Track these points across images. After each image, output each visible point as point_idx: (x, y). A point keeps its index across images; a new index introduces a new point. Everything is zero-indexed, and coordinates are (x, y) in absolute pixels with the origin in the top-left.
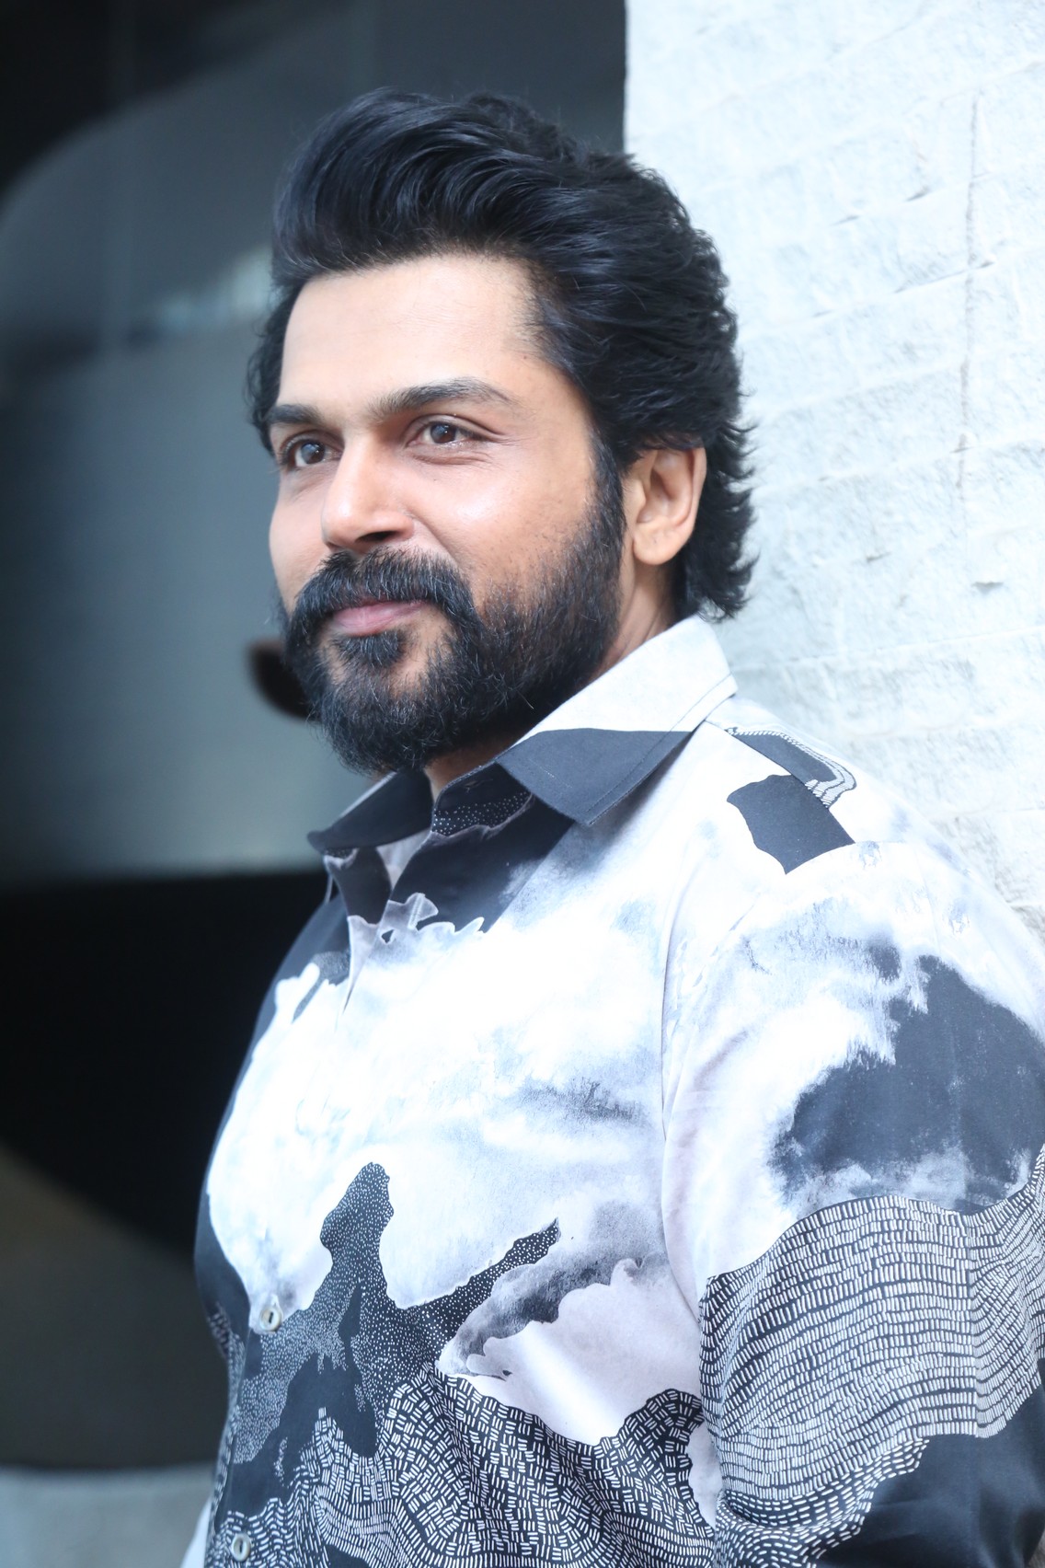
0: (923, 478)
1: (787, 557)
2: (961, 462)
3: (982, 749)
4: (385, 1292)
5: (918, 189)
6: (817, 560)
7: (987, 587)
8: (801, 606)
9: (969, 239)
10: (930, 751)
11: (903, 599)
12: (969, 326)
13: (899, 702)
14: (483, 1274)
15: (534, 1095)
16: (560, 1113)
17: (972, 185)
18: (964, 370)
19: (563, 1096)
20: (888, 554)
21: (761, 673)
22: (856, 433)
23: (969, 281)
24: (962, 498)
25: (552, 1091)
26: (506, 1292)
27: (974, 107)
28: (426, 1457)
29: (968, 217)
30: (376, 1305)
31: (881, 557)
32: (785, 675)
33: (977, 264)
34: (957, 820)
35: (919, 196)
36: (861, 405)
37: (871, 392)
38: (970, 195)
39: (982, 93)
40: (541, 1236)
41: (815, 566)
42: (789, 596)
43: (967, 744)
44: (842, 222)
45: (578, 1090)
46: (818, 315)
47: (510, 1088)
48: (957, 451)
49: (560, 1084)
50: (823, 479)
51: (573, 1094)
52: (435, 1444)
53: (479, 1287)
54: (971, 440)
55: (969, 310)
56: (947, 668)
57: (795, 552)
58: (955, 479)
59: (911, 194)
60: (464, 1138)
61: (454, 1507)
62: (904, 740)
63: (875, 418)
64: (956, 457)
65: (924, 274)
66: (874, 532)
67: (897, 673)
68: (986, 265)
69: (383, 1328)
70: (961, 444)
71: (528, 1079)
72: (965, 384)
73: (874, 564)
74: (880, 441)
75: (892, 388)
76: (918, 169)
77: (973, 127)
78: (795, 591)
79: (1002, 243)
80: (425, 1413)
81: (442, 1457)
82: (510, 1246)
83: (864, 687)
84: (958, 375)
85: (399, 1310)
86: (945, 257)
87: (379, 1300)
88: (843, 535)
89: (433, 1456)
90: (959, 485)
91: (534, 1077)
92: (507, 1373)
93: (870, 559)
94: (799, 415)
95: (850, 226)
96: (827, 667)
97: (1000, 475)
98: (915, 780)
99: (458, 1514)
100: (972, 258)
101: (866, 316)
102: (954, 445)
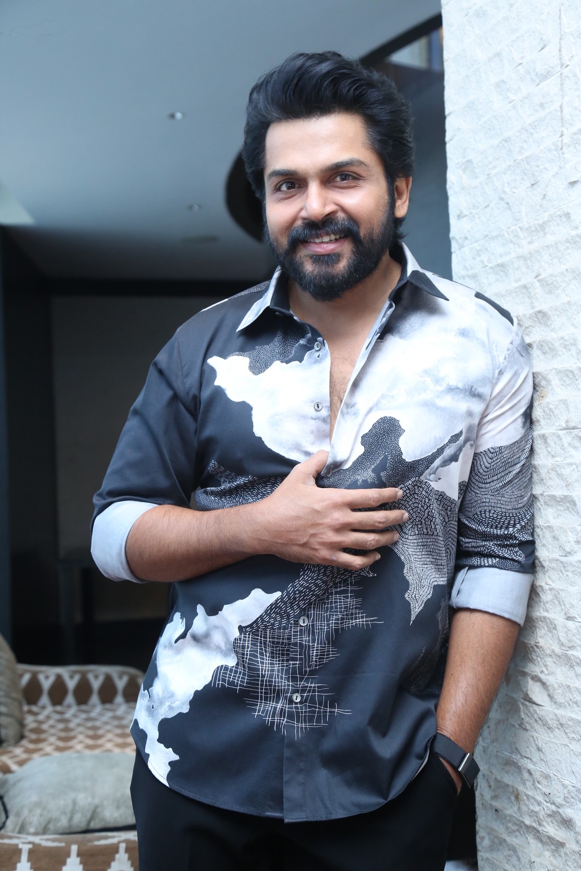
0: (549, 150)
1: (504, 192)
2: (562, 140)
3: (575, 243)
4: (401, 457)
5: (542, 46)
6: (515, 190)
7: (573, 183)
8: (510, 209)
9: (561, 59)
10: (556, 248)
11: (545, 195)
12: (562, 90)
13: (545, 234)
14: (441, 447)
15: (451, 390)
16: (462, 395)
17: (560, 39)
18: (561, 107)
19: (462, 390)
20: (539, 181)
21: (498, 236)
22: (525, 141)
23: (561, 74)
24: (563, 153)
25: (458, 388)
26: (448, 452)
27: (560, 10)
28: (405, 506)
29: (560, 51)
30: (396, 461)
31: (536, 183)
32: (506, 234)
33: (564, 67)
34: (567, 270)
35: (542, 49)
36: (527, 131)
37: (530, 125)
38: (560, 43)
39: (562, 5)
40: (458, 434)
41: (514, 193)
42: (506, 206)
43: (569, 242)
44: (517, 67)
45: (467, 388)
46: (510, 102)
47: (441, 388)
48: (560, 137)
49: (460, 385)
50: (515, 161)
51: (465, 389)
52: (408, 502)
53: (441, 451)
54: (565, 131)
55: (562, 84)
56: (561, 217)
57: (507, 189)
58: (560, 147)
59: (540, 49)
60: (429, 405)
61: (411, 521)
62: (547, 246)
63: (532, 134)
64: (560, 139)
65: (545, 77)
66: (533, 174)
67: (544, 223)
68: (567, 66)
69: (398, 468)
70: (562, 134)
71: (448, 385)
72: (562, 111)
73: (534, 186)
74: (534, 142)
75: (537, 121)
76: (542, 39)
77: (560, 18)
78: (508, 203)
79: (572, 57)
80: (407, 493)
81: (410, 506)
82: (450, 438)
83: (533, 231)
84: (559, 109)
85: (407, 462)
86: (552, 68)
87: (398, 459)
88: (523, 179)
89: (407, 505)
90: (561, 149)
91: (450, 384)
92: (439, 479)
93: (533, 185)
94: (506, 141)
95: (520, 67)
96: (520, 227)
97: (576, 142)
98: (552, 260)
99: (412, 523)
100: (562, 65)
101: (527, 98)
102: (559, 135)
